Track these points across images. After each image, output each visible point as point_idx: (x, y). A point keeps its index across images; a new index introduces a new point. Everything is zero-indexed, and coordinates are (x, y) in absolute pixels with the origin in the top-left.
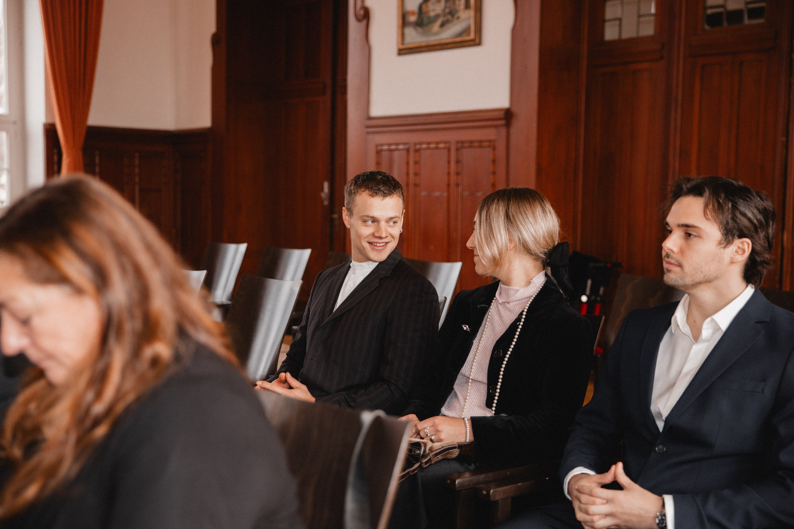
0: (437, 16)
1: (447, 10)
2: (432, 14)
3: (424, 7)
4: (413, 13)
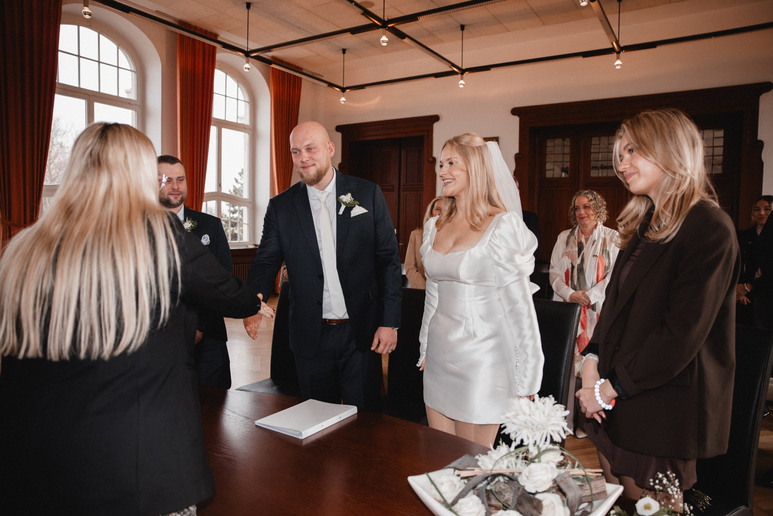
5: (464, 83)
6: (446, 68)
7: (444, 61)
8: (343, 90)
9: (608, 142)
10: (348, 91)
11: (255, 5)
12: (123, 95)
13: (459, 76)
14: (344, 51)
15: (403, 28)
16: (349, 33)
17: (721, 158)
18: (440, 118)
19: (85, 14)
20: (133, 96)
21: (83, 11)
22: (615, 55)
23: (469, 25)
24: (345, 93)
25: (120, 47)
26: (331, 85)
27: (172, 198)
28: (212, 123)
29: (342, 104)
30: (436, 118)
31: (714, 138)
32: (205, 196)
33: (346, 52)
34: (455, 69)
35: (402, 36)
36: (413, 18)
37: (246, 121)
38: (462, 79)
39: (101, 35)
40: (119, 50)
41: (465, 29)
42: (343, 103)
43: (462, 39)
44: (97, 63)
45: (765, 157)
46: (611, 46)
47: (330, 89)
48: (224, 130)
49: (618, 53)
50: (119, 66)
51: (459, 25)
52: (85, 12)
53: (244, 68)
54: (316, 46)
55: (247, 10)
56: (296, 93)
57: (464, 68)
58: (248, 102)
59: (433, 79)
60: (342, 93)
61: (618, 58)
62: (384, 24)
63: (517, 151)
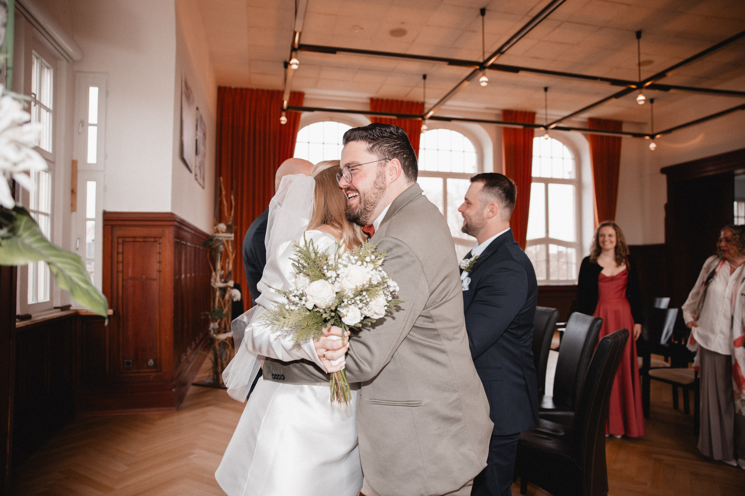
10: (657, 136)
15: (663, 81)
24: (655, 138)
26: (637, 135)
28: (533, 181)
32: (527, 243)
33: (654, 101)
35: (666, 88)
37: (572, 176)
42: (653, 148)
44: (450, 152)
48: (550, 186)
55: (544, 93)
58: (573, 159)
60: (651, 141)
62: (640, 85)
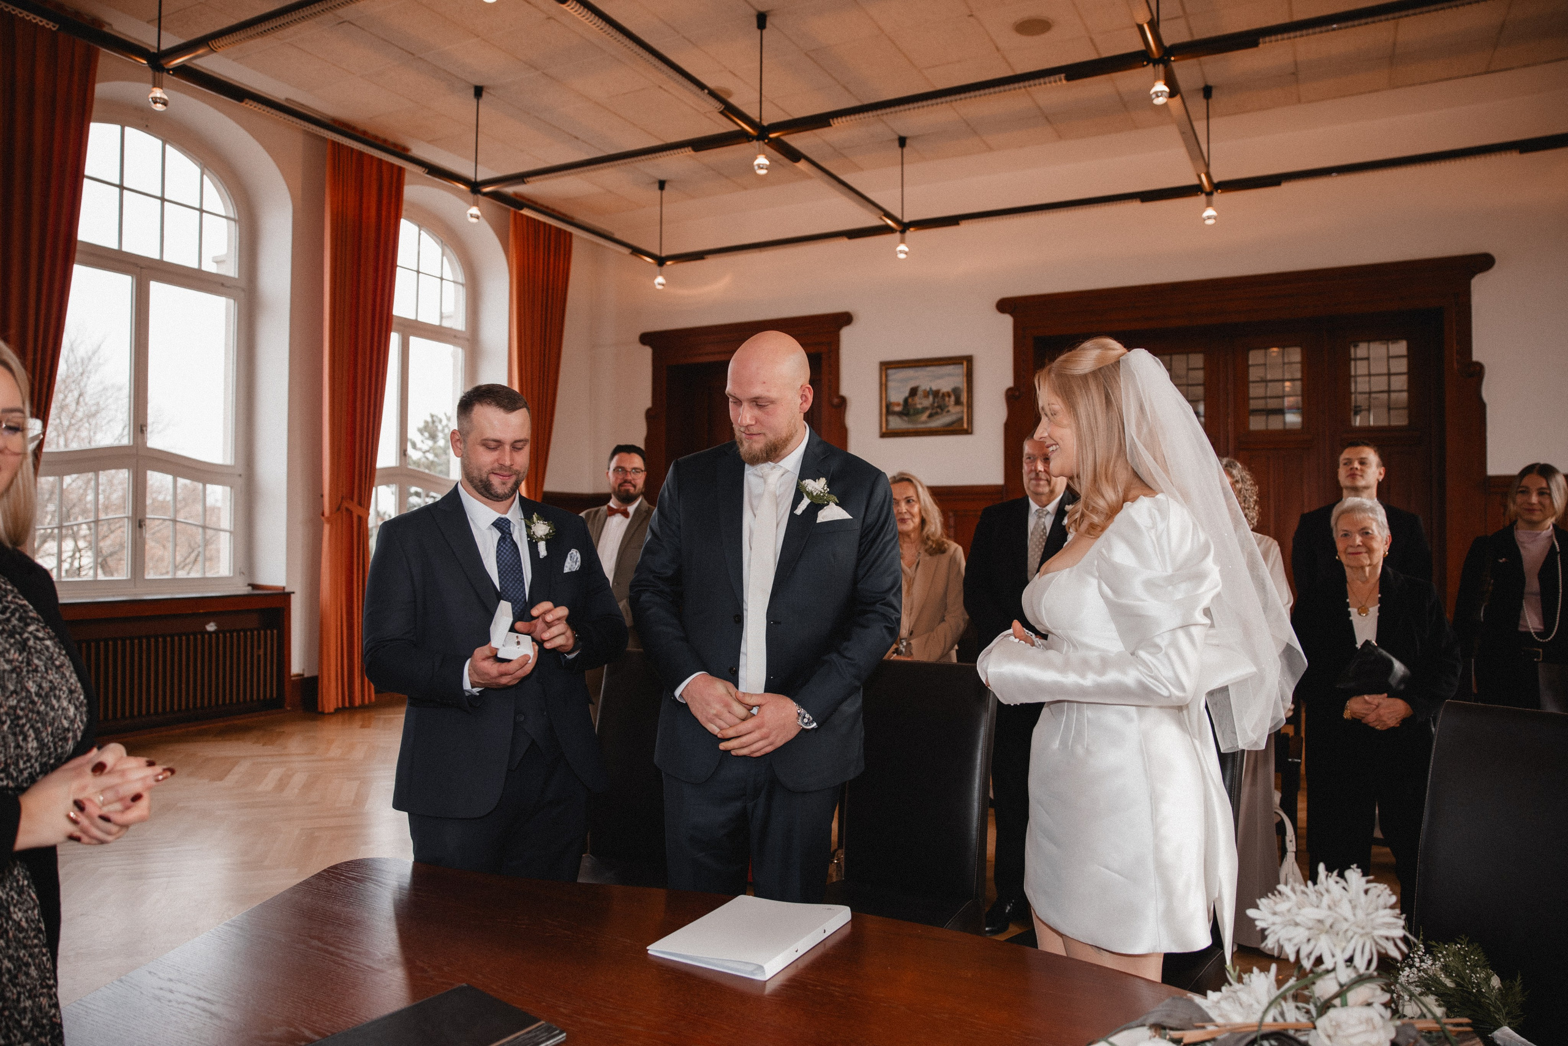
0: (925, 409)
1: (936, 405)
2: (919, 406)
3: (910, 400)
4: (898, 405)
5: (906, 249)
6: (869, 219)
7: (871, 207)
8: (661, 261)
9: (1188, 364)
10: (669, 263)
11: (492, 92)
12: (209, 267)
13: (898, 235)
14: (662, 185)
15: (798, 141)
16: (690, 149)
17: (1405, 395)
18: (854, 318)
19: (155, 102)
20: (230, 270)
21: (151, 95)
22: (1203, 198)
23: (915, 137)
24: (665, 266)
25: (206, 171)
26: (637, 251)
27: (496, 481)
28: (394, 326)
29: (658, 290)
30: (845, 319)
31: (1389, 357)
32: (378, 474)
33: (667, 186)
34: (890, 222)
35: (794, 155)
36: (821, 121)
37: (458, 323)
38: (902, 241)
39: (168, 147)
40: (205, 177)
41: (907, 145)
42: (660, 287)
43: (902, 164)
44: (159, 202)
45: (1488, 392)
46: (1196, 182)
47: (634, 259)
48: (414, 341)
49: (1209, 194)
50: (204, 208)
51: (896, 137)
52: (156, 98)
53: (469, 215)
54: (608, 175)
55: (475, 100)
56: (561, 266)
57: (906, 220)
58: (462, 285)
59: (844, 242)
60: (657, 269)
61: (1209, 204)
62: (762, 133)
63: (1009, 382)
